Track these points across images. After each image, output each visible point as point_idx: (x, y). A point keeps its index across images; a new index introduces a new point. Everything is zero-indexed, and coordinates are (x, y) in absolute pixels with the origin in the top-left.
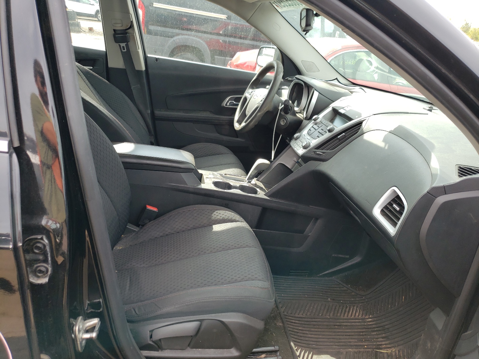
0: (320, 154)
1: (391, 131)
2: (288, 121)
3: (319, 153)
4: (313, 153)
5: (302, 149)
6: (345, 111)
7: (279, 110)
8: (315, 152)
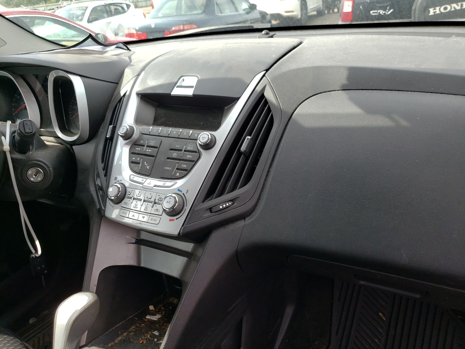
0: (227, 207)
1: (344, 85)
2: (48, 167)
3: (224, 206)
4: (208, 214)
5: (167, 218)
6: (192, 90)
7: (5, 152)
8: (210, 209)
